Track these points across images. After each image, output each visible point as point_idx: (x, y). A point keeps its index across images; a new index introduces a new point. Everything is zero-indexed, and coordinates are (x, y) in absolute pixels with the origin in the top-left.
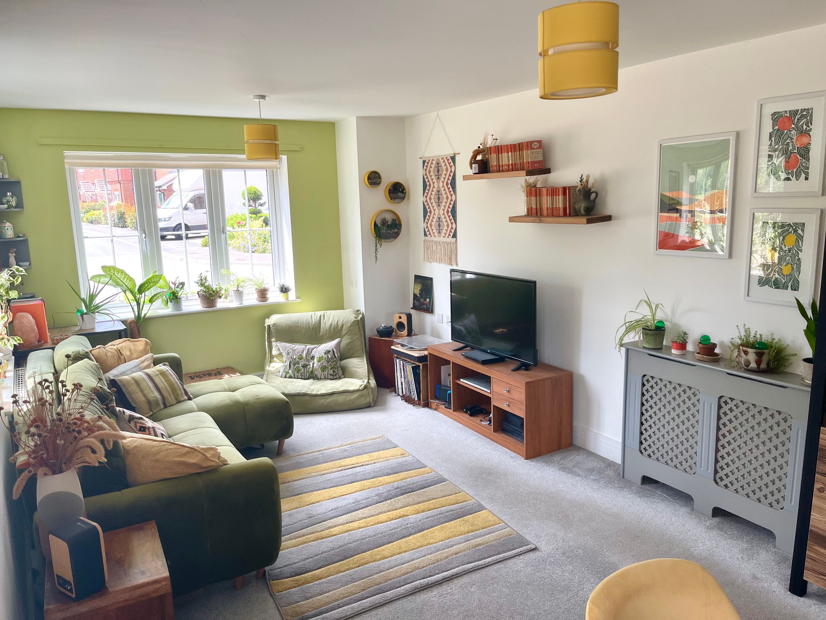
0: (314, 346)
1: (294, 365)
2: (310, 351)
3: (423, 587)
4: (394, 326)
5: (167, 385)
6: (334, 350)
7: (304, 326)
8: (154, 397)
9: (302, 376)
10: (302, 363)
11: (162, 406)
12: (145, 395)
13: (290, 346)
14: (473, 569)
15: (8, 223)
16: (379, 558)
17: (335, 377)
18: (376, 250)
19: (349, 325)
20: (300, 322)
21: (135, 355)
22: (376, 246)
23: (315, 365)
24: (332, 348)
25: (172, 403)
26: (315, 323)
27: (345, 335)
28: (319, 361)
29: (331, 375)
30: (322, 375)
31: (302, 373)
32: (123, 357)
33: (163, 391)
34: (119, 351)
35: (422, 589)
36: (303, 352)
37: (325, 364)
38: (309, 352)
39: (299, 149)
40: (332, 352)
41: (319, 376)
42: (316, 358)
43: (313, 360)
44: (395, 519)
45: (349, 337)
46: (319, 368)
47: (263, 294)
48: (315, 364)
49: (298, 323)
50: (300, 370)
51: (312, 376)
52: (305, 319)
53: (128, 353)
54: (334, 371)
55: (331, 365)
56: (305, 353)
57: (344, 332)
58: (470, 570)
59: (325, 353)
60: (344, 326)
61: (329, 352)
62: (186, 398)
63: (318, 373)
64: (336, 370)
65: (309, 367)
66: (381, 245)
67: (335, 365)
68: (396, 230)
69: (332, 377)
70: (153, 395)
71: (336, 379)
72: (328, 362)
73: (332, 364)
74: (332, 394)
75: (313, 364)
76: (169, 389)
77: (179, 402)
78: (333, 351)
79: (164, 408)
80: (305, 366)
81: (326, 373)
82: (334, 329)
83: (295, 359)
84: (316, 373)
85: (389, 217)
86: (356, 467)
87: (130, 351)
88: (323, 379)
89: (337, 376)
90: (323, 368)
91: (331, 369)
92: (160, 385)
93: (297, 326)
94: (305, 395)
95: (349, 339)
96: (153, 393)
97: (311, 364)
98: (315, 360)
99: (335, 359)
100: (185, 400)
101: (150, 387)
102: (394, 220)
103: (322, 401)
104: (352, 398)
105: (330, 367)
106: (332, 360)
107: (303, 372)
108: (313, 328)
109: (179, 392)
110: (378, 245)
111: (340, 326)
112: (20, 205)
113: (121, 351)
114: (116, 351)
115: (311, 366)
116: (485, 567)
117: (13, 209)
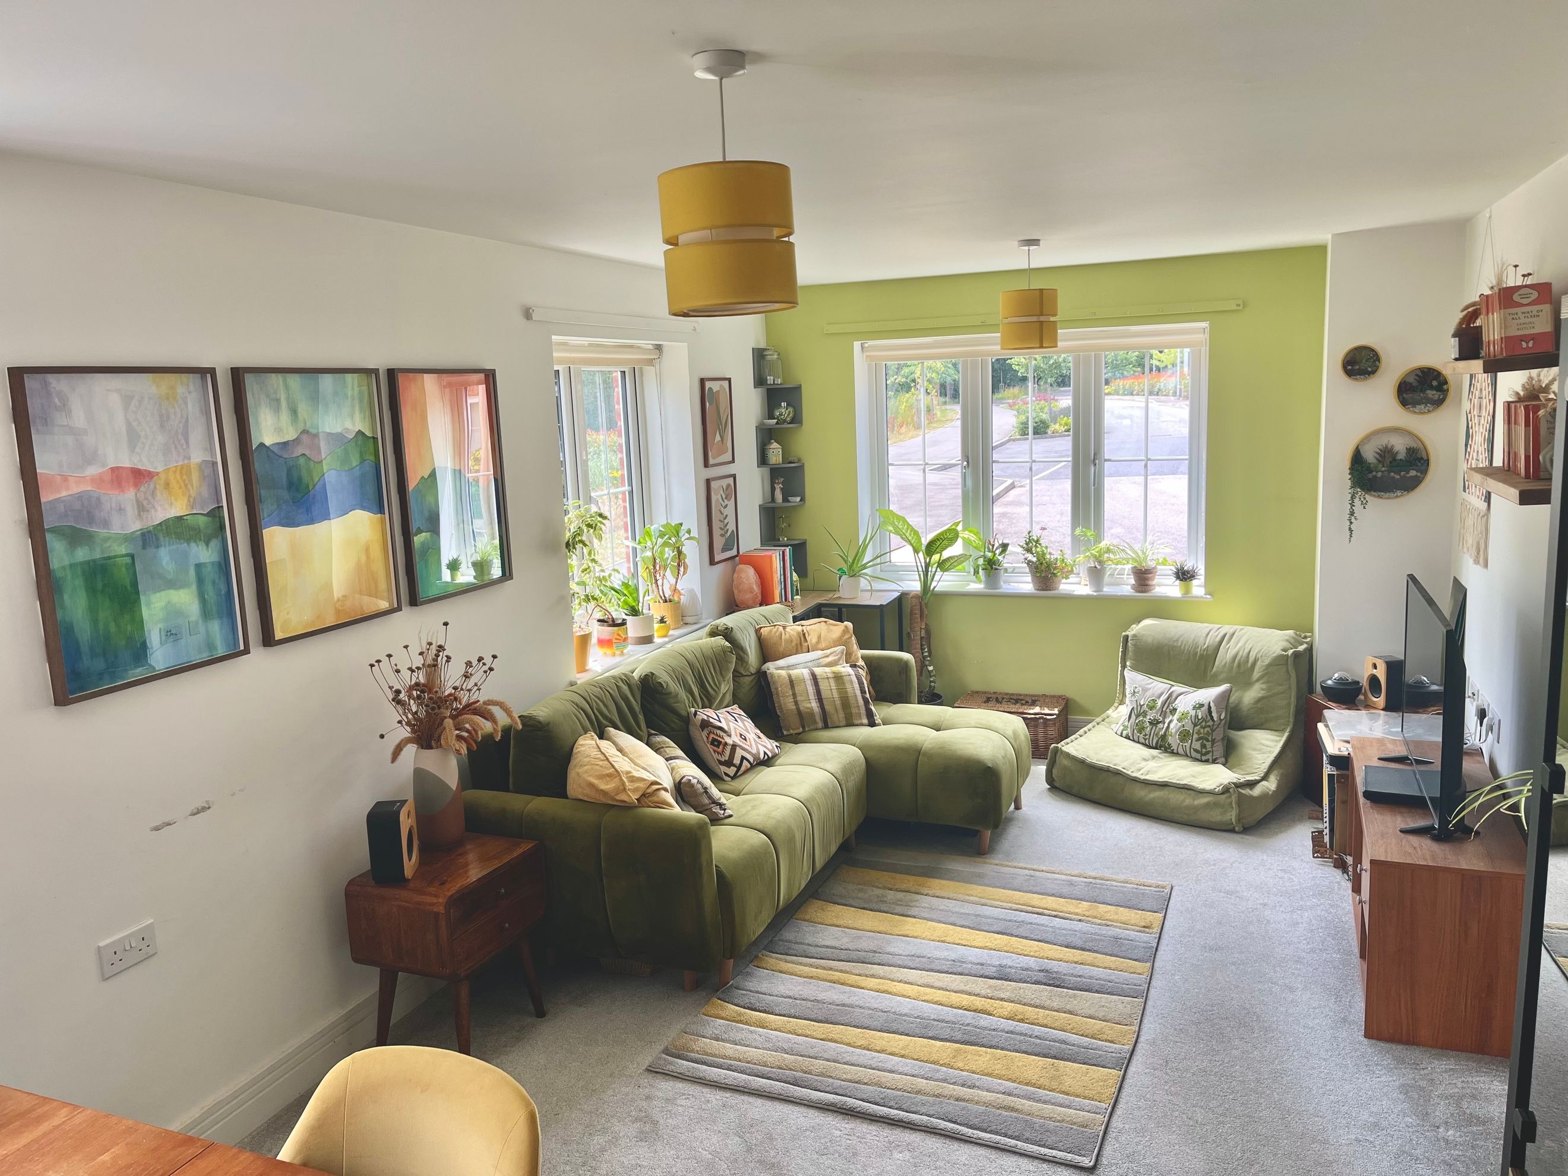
0: (1184, 690)
1: (1137, 716)
2: (1174, 697)
3: (845, 1109)
4: (1365, 683)
5: (836, 695)
6: (1212, 705)
7: (1187, 648)
8: (807, 708)
9: (1145, 740)
10: (1151, 715)
11: (820, 725)
12: (796, 703)
13: (1143, 680)
14: (943, 1132)
15: (775, 443)
16: (859, 1044)
17: (1204, 758)
18: (1352, 513)
19: (1267, 662)
20: (1181, 639)
21: (823, 645)
22: (1352, 505)
23: (1172, 726)
24: (1208, 700)
25: (837, 724)
26: (1208, 647)
27: (1258, 680)
28: (1179, 720)
29: (1196, 751)
30: (1180, 747)
31: (1146, 735)
32: (806, 644)
33: (825, 702)
34: (804, 635)
35: (839, 1110)
36: (1159, 697)
37: (1189, 727)
38: (1171, 699)
39: (1235, 307)
40: (1206, 707)
41: (1174, 747)
42: (1178, 711)
43: (1173, 715)
44: (965, 1009)
45: (1264, 686)
46: (1176, 732)
47: (1143, 577)
48: (1174, 724)
49: (1177, 640)
50: (1143, 728)
51: (1162, 745)
52: (1193, 636)
53: (814, 640)
54: (1203, 746)
55: (1198, 733)
56: (1163, 698)
57: (1256, 674)
58: (937, 1131)
59: (1194, 708)
60: (1259, 663)
61: (1201, 705)
62: (865, 721)
63: (1173, 741)
64: (1209, 745)
65: (1160, 725)
66: (1364, 504)
67: (1208, 733)
68: (1413, 473)
69: (1198, 756)
70: (809, 705)
71: (1207, 761)
72: (1195, 725)
73: (1202, 731)
74: (1164, 785)
75: (1171, 721)
76: (838, 702)
77: (850, 724)
78: (1210, 707)
79: (822, 729)
80: (1154, 723)
81: (1188, 745)
82: (1239, 665)
83: (1141, 706)
84: (1170, 740)
85: (1400, 445)
86: (1044, 915)
87: (819, 637)
88: (1181, 755)
89: (1209, 756)
90: (1184, 735)
91: (1197, 740)
92: (825, 694)
93: (1174, 646)
94: (1117, 773)
95: (1263, 689)
96: (810, 703)
97: (1167, 721)
98: (1176, 717)
99: (1210, 723)
100: (862, 725)
101: (807, 693)
102: (1411, 451)
103: (1141, 793)
104: (1196, 803)
105: (1195, 736)
106: (1204, 724)
107: (1148, 733)
108: (1202, 655)
109: (854, 711)
110: (1357, 502)
111: (1251, 660)
112: (797, 419)
113: (807, 635)
114: (798, 633)
115: (1166, 725)
116: (966, 1141)
117: (786, 425)
